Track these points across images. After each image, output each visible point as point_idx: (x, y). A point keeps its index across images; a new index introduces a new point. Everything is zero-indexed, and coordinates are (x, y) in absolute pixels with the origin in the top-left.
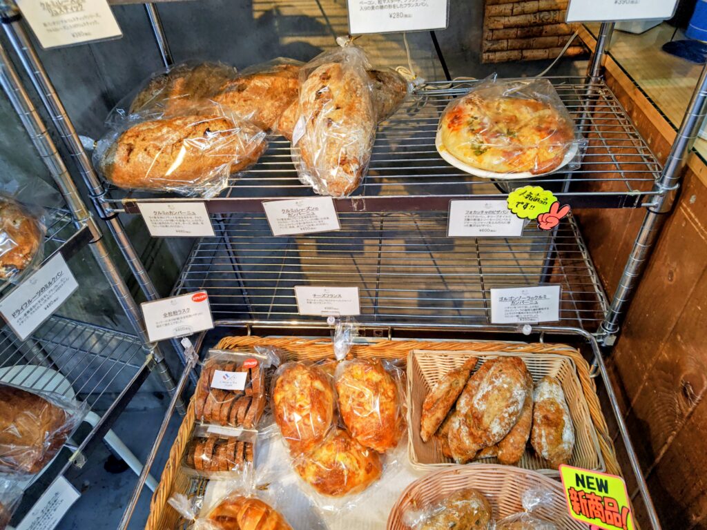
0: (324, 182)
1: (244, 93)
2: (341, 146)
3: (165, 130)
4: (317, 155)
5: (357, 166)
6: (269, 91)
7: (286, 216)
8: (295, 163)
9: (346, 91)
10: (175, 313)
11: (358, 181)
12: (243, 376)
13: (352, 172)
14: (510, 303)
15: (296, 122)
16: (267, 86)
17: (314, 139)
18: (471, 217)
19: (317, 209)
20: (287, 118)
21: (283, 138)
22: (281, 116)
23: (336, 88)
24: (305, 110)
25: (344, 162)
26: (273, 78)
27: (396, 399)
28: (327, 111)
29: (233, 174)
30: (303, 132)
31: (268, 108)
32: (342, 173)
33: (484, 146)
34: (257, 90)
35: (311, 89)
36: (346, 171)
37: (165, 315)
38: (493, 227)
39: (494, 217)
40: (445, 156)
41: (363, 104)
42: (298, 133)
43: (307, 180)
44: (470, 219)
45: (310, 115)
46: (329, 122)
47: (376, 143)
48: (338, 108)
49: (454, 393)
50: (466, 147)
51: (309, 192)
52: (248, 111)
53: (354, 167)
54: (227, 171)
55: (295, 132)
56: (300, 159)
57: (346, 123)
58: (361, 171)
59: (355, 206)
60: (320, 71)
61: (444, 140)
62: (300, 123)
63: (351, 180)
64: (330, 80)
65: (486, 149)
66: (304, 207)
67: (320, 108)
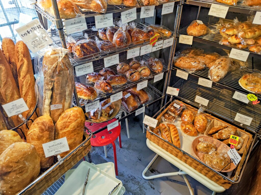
0: (213, 78)
1: (204, 57)
2: (219, 73)
3: (188, 59)
4: (213, 73)
5: (220, 78)
6: (210, 58)
7: (202, 81)
8: (208, 73)
9: (225, 64)
10: (172, 90)
11: (219, 81)
12: (180, 106)
13: (219, 79)
14: (240, 117)
15: (212, 66)
16: (209, 57)
17: (215, 70)
18: (239, 96)
19: (209, 82)
20: (211, 64)
21: (208, 68)
22: (210, 63)
23: (223, 63)
24: (215, 65)
25: (218, 76)
26: (211, 56)
27: (206, 124)
28: (219, 66)
29: (196, 71)
30: (213, 68)
31: (208, 61)
32: (217, 78)
33: (248, 84)
34: (207, 57)
35: (218, 62)
36: (218, 78)
37: (171, 90)
38: (242, 99)
39: (243, 98)
40: (239, 83)
41: (227, 68)
42: (212, 68)
43: (209, 77)
44: (238, 96)
45: (216, 66)
46: (219, 68)
47: (226, 75)
48: (222, 67)
49: (219, 129)
50: (244, 83)
51: (209, 79)
52: (203, 61)
53: (219, 78)
54: (195, 70)
55: (211, 68)
56: (210, 73)
57: (222, 70)
58: (221, 79)
59: (216, 85)
60: (221, 59)
61: (241, 80)
62: (213, 67)
63: (218, 80)
64: (223, 61)
65: (248, 85)
66: (207, 81)
67: (218, 65)
